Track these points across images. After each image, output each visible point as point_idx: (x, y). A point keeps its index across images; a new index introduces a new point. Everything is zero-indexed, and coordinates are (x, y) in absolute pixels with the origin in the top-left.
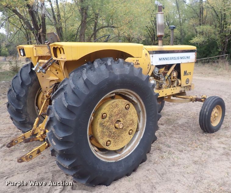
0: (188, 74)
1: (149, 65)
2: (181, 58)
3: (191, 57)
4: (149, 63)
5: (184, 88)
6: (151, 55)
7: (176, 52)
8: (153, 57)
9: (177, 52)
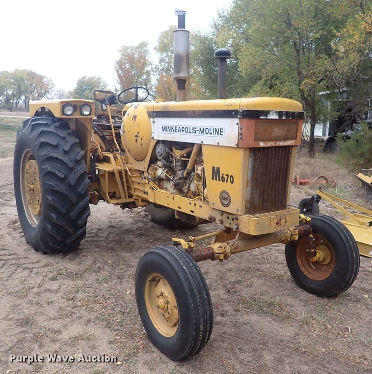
0: (223, 177)
1: (136, 136)
2: (202, 131)
3: (225, 132)
4: (138, 133)
5: (222, 215)
6: (152, 120)
7: (189, 115)
8: (154, 122)
9: (191, 117)
